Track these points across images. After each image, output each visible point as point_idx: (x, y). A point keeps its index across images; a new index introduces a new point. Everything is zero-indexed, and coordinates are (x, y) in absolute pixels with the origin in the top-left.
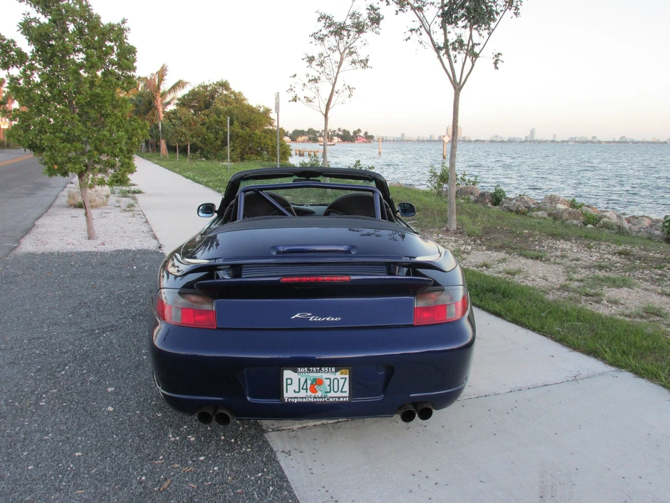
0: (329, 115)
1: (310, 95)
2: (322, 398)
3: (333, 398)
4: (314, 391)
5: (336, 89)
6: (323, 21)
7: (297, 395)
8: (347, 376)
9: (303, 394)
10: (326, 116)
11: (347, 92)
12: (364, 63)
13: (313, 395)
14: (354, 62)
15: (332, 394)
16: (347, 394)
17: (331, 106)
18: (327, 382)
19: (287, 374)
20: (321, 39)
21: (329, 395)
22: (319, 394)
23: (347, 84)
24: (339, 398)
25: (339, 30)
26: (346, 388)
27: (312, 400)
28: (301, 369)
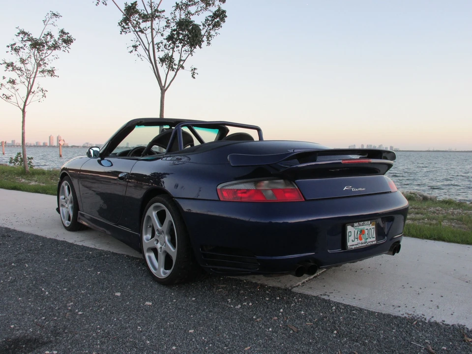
0: (26, 110)
2: (364, 243)
3: (369, 242)
4: (361, 239)
5: (32, 91)
6: (22, 36)
7: (354, 243)
8: (374, 227)
9: (356, 242)
10: (23, 111)
11: (41, 94)
12: (51, 72)
13: (361, 242)
14: (43, 72)
15: (369, 240)
16: (374, 239)
17: (27, 104)
18: (366, 232)
19: (349, 228)
20: (17, 50)
21: (368, 241)
22: (363, 241)
23: (41, 87)
24: (372, 242)
25: (36, 45)
26: (374, 236)
27: (360, 245)
28: (356, 224)
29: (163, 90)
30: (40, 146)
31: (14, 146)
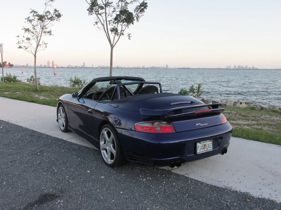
0: (36, 55)
1: (27, 46)
2: (206, 151)
4: (204, 149)
5: (40, 44)
6: (33, 13)
7: (200, 151)
8: (212, 142)
9: (202, 150)
10: (35, 56)
11: (44, 45)
12: (50, 32)
13: (204, 150)
14: (45, 32)
15: (209, 149)
16: (212, 148)
17: (37, 52)
18: (207, 145)
19: (198, 144)
20: (30, 21)
21: (208, 149)
22: (206, 150)
23: (44, 42)
24: (210, 150)
25: (41, 18)
26: (212, 147)
27: (204, 152)
28: (201, 142)
29: (112, 47)
30: (43, 67)
31: (28, 67)
